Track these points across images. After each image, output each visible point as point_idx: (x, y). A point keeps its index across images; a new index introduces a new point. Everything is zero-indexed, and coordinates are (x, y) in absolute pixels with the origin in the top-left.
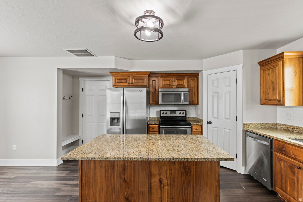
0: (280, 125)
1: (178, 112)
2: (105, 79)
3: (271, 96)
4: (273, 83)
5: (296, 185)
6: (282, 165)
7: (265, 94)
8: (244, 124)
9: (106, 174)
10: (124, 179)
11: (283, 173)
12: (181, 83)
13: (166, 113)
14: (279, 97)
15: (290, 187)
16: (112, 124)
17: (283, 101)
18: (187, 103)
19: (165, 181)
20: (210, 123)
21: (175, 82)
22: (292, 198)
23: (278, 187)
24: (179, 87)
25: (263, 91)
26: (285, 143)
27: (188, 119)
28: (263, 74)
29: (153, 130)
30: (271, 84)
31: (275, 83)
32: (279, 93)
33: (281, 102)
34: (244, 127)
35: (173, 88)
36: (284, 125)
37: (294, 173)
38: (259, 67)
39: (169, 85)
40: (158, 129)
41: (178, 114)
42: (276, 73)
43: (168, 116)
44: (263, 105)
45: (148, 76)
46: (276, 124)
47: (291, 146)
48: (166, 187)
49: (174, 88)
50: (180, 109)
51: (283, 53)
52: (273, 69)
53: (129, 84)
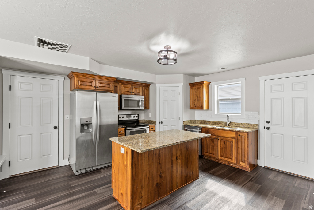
0: (197, 120)
1: (133, 116)
2: (50, 77)
3: (196, 104)
4: (197, 97)
5: (214, 148)
6: (207, 140)
7: (193, 103)
8: (183, 121)
9: (149, 162)
10: (159, 163)
11: (208, 144)
12: (138, 91)
13: (123, 117)
14: (201, 105)
15: (211, 149)
16: (82, 131)
17: (203, 107)
18: (144, 108)
19: (179, 158)
20: (162, 123)
21: (133, 90)
22: (212, 155)
23: (206, 152)
24: (136, 94)
25: (191, 101)
26: (209, 128)
27: (140, 122)
28: (191, 91)
29: (120, 133)
30: (196, 97)
31: (198, 97)
32: (201, 103)
33: (201, 108)
34: (183, 124)
35: (131, 95)
36: (200, 120)
37: (213, 142)
38: (189, 86)
39: (129, 91)
40: (124, 131)
41: (132, 118)
42: (199, 92)
43: (124, 120)
44: (191, 109)
45: (113, 81)
46: (195, 120)
47: (212, 129)
48: (179, 161)
49: (133, 95)
50: (133, 113)
51: (204, 81)
52: (198, 89)
53: (95, 88)
